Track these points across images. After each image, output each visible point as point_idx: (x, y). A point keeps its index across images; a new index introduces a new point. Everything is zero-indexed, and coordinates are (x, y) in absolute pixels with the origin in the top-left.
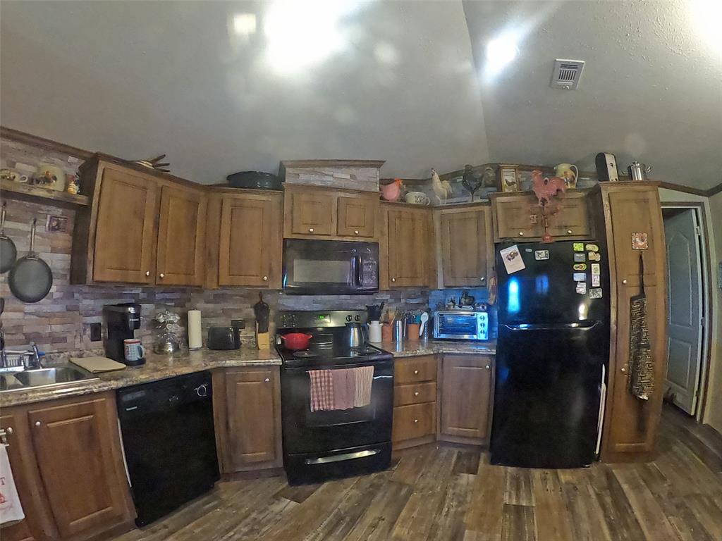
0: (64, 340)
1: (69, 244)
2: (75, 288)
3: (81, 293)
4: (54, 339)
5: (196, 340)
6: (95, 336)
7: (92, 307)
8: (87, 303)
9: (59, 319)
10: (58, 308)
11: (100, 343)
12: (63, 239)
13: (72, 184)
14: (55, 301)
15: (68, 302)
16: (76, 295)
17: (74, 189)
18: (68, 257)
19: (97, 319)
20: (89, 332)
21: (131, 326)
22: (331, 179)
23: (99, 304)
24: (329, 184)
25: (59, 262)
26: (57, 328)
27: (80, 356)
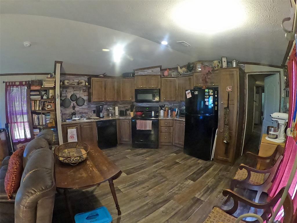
0: (88, 113)
1: (87, 94)
2: (89, 103)
3: (91, 104)
4: (85, 113)
5: (117, 113)
6: (94, 112)
7: (93, 107)
8: (92, 106)
9: (87, 109)
10: (86, 107)
11: (95, 114)
12: (86, 93)
13: (86, 83)
14: (85, 106)
15: (88, 106)
16: (90, 104)
17: (87, 84)
18: (88, 97)
19: (94, 109)
20: (93, 112)
21: (101, 110)
22: (147, 73)
23: (95, 106)
24: (146, 74)
25: (86, 98)
26: (86, 111)
27: (91, 116)
